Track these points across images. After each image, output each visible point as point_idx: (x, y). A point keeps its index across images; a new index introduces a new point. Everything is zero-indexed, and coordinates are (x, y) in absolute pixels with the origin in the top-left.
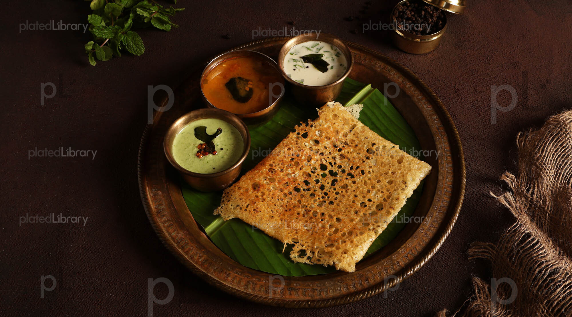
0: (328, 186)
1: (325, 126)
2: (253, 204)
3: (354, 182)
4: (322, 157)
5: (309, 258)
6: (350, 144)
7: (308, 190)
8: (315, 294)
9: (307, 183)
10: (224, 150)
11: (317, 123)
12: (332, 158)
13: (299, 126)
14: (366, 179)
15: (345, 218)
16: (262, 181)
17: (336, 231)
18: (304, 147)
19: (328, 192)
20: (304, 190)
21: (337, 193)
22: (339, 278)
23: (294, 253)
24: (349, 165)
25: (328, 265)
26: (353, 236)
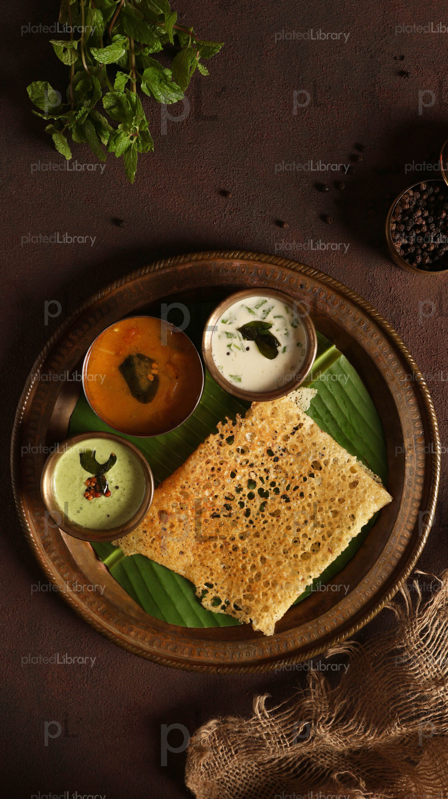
0: (254, 510)
1: (260, 426)
2: (159, 539)
3: (289, 508)
4: (251, 469)
5: (223, 608)
6: (291, 451)
7: (230, 515)
8: (226, 656)
9: (228, 507)
10: (120, 489)
11: (248, 422)
12: (265, 470)
13: (223, 424)
14: (306, 504)
15: (270, 558)
16: (171, 509)
17: (259, 575)
18: (228, 458)
19: (253, 520)
20: (224, 516)
21: (265, 522)
22: (254, 641)
23: (206, 600)
24: (286, 482)
25: (244, 622)
26: (278, 588)
